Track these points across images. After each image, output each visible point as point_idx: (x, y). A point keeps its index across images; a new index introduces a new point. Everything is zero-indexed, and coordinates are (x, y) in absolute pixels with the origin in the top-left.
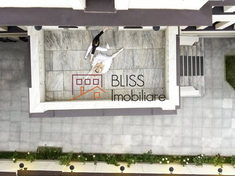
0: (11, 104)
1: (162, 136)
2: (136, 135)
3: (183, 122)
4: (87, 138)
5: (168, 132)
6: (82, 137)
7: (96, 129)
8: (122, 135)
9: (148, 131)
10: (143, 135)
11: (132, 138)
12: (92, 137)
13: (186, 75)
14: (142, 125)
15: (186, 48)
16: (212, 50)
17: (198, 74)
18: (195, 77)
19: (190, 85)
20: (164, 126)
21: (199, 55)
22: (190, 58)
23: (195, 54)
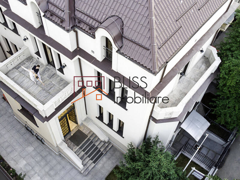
1: (41, 178)
2: (30, 165)
4: (6, 144)
6: (5, 142)
7: (15, 144)
8: (23, 159)
9: (37, 169)
10: (33, 168)
11: (26, 165)
12: (8, 147)
13: (84, 151)
14: (38, 162)
15: (97, 139)
16: (112, 155)
17: (92, 159)
18: (88, 159)
19: (81, 158)
20: (48, 174)
21: (102, 150)
22: (94, 145)
23: (99, 147)
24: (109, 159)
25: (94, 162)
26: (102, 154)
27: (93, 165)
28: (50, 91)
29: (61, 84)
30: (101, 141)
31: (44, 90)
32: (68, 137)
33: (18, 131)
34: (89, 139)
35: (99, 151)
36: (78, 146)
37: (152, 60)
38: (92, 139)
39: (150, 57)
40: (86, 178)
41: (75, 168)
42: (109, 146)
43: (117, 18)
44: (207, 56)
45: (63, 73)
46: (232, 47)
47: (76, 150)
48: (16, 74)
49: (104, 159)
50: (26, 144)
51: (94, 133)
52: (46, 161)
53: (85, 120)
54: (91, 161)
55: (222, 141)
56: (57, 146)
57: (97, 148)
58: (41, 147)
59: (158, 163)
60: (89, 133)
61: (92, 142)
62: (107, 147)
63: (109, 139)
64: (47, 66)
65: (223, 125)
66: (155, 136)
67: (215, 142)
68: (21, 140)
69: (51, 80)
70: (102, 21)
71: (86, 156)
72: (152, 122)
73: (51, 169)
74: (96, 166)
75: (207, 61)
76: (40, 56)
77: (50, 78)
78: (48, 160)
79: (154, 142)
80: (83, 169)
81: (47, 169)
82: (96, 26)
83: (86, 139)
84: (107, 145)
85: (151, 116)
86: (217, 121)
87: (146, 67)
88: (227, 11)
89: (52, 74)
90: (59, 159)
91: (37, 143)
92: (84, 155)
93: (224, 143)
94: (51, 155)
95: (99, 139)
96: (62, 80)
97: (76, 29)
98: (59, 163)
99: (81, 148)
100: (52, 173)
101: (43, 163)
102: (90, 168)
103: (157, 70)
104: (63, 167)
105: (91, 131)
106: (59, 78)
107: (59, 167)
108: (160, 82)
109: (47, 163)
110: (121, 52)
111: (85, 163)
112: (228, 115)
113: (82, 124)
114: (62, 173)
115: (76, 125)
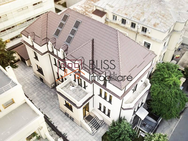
0: (50, 102)
1: (73, 136)
2: (67, 130)
3: (81, 137)
4: (56, 121)
5: (75, 137)
6: (55, 120)
7: (60, 121)
8: (64, 127)
9: (71, 132)
10: (69, 132)
11: (66, 130)
12: (57, 122)
13: (92, 124)
14: (71, 129)
15: (98, 119)
16: (105, 127)
17: (95, 128)
18: (94, 128)
19: (91, 127)
20: (76, 134)
21: (100, 124)
22: (96, 122)
23: (99, 123)
24: (103, 128)
25: (97, 130)
26: (100, 126)
27: (96, 131)
28: (80, 96)
29: (84, 94)
30: (100, 120)
31: (77, 96)
32: (85, 118)
33: (61, 115)
34: (94, 119)
35: (99, 125)
36: (89, 122)
37: (121, 86)
38: (95, 119)
39: (120, 85)
40: (92, 136)
41: (88, 132)
42: (103, 123)
43: (108, 71)
44: (146, 83)
45: (85, 89)
46: (155, 79)
47: (89, 123)
48: (65, 89)
49: (101, 129)
50: (65, 121)
51: (96, 116)
52: (75, 128)
53: (93, 110)
54: (95, 129)
55: (155, 121)
56: (81, 121)
57: (98, 123)
58: (72, 123)
59: (124, 126)
60: (94, 116)
61: (95, 120)
62: (102, 123)
63: (103, 119)
64: (78, 86)
65: (155, 113)
66: (124, 117)
67: (152, 122)
68: (63, 119)
69: (80, 92)
70: (103, 71)
71: (93, 127)
72: (122, 110)
73: (77, 132)
74: (97, 131)
75: (146, 85)
76: (76, 82)
77: (80, 91)
78: (76, 128)
79: (123, 119)
80: (92, 132)
81: (75, 132)
82: (101, 73)
83: (93, 119)
84: (102, 122)
85: (121, 107)
86: (152, 112)
87: (118, 88)
88: (151, 66)
89: (80, 89)
90: (80, 128)
91: (70, 121)
92: (92, 126)
93: (156, 122)
94: (77, 126)
95: (99, 119)
96: (84, 92)
97: (94, 74)
98: (81, 130)
99: (91, 123)
100: (78, 134)
101: (73, 130)
102: (95, 132)
103: (122, 89)
104: (83, 132)
105: (95, 115)
106: (83, 91)
107: (80, 131)
108: (124, 93)
109: (75, 130)
110: (110, 82)
111: (92, 129)
112: (156, 109)
113: (91, 112)
114: (82, 134)
115: (88, 112)
